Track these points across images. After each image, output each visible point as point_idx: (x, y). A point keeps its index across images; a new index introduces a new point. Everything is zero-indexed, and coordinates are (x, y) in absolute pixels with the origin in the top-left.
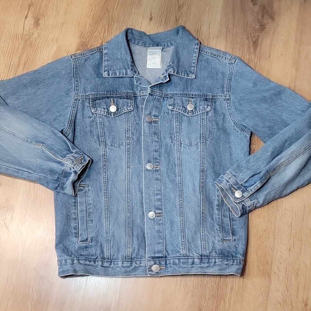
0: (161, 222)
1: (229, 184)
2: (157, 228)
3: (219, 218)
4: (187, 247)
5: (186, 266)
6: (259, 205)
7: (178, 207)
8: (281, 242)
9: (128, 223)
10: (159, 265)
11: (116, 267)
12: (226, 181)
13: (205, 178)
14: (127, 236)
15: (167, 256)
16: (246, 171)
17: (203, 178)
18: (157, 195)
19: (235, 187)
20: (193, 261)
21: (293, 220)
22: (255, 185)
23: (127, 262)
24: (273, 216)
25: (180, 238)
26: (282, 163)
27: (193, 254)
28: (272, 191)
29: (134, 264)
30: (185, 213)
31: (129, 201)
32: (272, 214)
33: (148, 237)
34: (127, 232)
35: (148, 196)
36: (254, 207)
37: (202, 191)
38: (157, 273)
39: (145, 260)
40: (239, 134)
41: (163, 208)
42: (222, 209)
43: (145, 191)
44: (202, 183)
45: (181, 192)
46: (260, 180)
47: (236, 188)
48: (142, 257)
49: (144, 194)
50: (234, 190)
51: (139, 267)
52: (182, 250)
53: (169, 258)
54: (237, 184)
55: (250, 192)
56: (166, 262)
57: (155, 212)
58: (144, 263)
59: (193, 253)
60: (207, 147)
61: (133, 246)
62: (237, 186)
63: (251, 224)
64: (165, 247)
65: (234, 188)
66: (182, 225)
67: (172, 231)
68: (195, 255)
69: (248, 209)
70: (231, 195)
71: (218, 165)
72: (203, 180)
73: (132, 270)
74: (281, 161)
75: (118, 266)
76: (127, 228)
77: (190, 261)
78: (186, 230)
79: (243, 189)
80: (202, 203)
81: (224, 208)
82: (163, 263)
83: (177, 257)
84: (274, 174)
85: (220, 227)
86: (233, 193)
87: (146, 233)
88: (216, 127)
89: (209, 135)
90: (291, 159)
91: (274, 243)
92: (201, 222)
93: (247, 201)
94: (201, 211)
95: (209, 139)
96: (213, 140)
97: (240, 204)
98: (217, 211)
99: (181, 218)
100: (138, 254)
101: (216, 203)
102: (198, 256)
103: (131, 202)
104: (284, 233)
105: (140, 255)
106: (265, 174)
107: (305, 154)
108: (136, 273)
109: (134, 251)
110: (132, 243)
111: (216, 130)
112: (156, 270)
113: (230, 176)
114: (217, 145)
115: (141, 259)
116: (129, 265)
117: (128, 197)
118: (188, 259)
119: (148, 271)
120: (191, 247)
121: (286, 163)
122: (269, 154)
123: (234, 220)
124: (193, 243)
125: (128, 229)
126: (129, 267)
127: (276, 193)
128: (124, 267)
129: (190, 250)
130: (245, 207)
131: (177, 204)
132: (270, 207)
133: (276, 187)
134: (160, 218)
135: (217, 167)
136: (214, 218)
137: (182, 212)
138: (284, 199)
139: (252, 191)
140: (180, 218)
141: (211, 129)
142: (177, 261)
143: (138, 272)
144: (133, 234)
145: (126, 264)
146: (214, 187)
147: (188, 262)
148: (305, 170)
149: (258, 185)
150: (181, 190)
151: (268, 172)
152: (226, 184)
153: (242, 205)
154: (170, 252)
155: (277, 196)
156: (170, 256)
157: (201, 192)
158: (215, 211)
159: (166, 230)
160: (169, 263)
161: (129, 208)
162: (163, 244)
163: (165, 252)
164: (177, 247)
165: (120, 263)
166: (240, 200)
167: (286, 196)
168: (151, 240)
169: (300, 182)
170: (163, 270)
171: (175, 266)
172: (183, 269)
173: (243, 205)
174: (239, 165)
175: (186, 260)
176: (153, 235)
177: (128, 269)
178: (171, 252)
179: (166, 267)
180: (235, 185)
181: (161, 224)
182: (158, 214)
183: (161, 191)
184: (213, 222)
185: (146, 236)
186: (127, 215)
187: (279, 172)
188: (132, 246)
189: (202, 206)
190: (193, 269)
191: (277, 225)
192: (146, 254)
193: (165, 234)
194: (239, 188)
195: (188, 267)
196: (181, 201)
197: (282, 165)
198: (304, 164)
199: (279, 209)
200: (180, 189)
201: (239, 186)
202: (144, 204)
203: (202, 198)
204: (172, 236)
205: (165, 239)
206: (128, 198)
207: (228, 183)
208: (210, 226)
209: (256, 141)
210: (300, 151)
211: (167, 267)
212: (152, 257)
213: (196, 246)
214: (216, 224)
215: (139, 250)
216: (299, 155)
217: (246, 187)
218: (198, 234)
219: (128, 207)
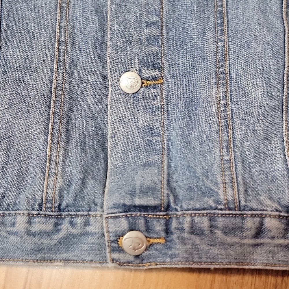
0: (157, 103)
2: (143, 119)
4: (240, 178)
5: (236, 240)
7: (212, 59)
9: (56, 102)
10: (146, 233)
11: (9, 233)
14: (49, 138)
15: (172, 204)
18: (148, 25)
20: (261, 224)
23: (43, 220)
25: (217, 149)
27: (261, 203)
29: (65, 227)
30: (234, 76)
31: (63, 39)
33: (114, 146)
34: (50, 127)
35: (121, 28)
38: (137, 257)
39: (101, 215)
41: (166, 65)
43: (111, 14)
45: (222, 18)
48: (93, 205)
49: (109, 23)
51: (83, 238)
52: (222, 188)
53: (179, 213)
56: (167, 225)
57: (140, 74)
58: (98, 224)
59: (261, 198)
61: (68, 170)
64: (165, 176)
66: (224, 111)
67: (190, 127)
68: (267, 205)
73: (59, 246)
75: (14, 229)
76: (51, 116)
77: (250, 223)
78: (236, 125)
82: (159, 226)
83: (204, 209)
87: (109, 135)
99: (222, 90)
100: (80, 194)
102: (277, 211)
103: (69, 43)
105: (87, 198)
108: (71, 256)
109: (69, 184)
110: (64, 162)
112: (135, 249)
115: (90, 211)
116: (49, 226)
117: (60, 27)
118: (243, 219)
119: (108, 250)
120: (252, 178)
124: (260, 166)
125: (54, 118)
126: (49, 234)
128: (34, 234)
129: (249, 190)
131: (207, 51)
134: (154, 91)
137: (223, 73)
140: (216, 89)
142: (205, 223)
143: (78, 252)
144: (68, 134)
145: (39, 225)
147: (241, 229)
150: (221, 12)
154: (181, 193)
156: (181, 207)
159: (172, 128)
160: (178, 229)
161: (62, 58)
162: (160, 168)
163: (166, 191)
164: (207, 177)
165: (21, 221)
168: (124, 154)
170: (156, 250)
171: (197, 240)
172: (223, 252)
175: (237, 221)
176: (130, 141)
177: (46, 242)
178: (185, 192)
179: (166, 241)
181: (155, 109)
182: (148, 79)
183: (159, 15)
185: (110, 142)
186: (54, 77)
188: (63, 171)
190: (259, 250)
192: (106, 196)
193: (169, 140)
195: (242, 245)
196: (220, 41)
200: (219, 9)
202: (108, 49)
204: (189, 143)
205: (169, 153)
206: (63, 30)
211: (168, 239)
212: (124, 205)
213: (270, 179)
215: (84, 182)
218: (276, 140)
219: (59, 54)
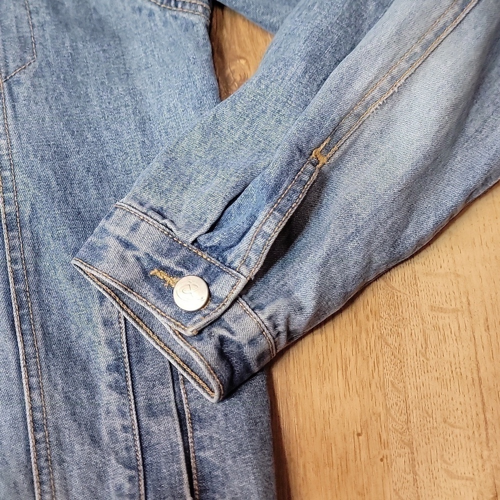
1: (137, 253)
3: (125, 429)
6: (299, 322)
8: (447, 471)
12: (116, 243)
13: (28, 254)
16: (208, 176)
17: (17, 254)
19: (165, 262)
21: (480, 349)
22: (253, 228)
24: (383, 355)
26: (362, 97)
28: (348, 239)
32: (378, 347)
36: (283, 337)
37: (21, 321)
40: (160, 24)
42: (137, 377)
44: (16, 281)
46: (270, 197)
47: (173, 266)
50: (168, 279)
54: (175, 245)
55: (244, 270)
60: (21, 110)
62: (178, 258)
63: (293, 413)
65: (165, 269)
69: (250, 353)
70: (159, 304)
71: (90, 180)
72: (19, 267)
74: (359, 86)
79: (210, 265)
80: (29, 376)
81: (149, 372)
84: (341, 158)
85: (134, 473)
86: (165, 294)
88: (48, 18)
89: (22, 60)
90: (403, 65)
91: (415, 480)
92: (35, 473)
93: (237, 319)
94: (29, 420)
95: (23, 76)
96: (48, 74)
97: (207, 339)
98: (115, 395)
101: (103, 357)
104: (452, 420)
106: (290, 163)
107: (465, 25)
111: (49, 29)
113: (133, 220)
114: (70, 96)
121: (383, 91)
122: (297, 67)
123: (200, 420)
127: (369, 243)
130: (232, 348)
132: (361, 316)
133: (363, 215)
135: (86, 190)
136: (104, 433)
138: (418, 265)
139: (252, 264)
141: (25, 29)
146: (80, 286)
148: (486, 107)
149: (265, 228)
151: (301, 151)
152: (123, 258)
153: (214, 341)
155: (379, 260)
157: (17, 323)
158: (105, 399)
166: (200, 320)
167: (422, 247)
169: (472, 168)
173: (222, 339)
174: (173, 160)
180: (167, 254)
184: (96, 458)
187: (360, 144)
189: (26, 393)
191: (412, 393)
194: (188, 264)
197: (366, 107)
198: (469, 76)
199: (406, 315)
201: (184, 252)
203: (25, 354)
207: (129, 254)
208: (84, 479)
209: (248, 41)
210: (435, 15)
214: (113, 461)
216: (437, 36)
217: (218, 251)
